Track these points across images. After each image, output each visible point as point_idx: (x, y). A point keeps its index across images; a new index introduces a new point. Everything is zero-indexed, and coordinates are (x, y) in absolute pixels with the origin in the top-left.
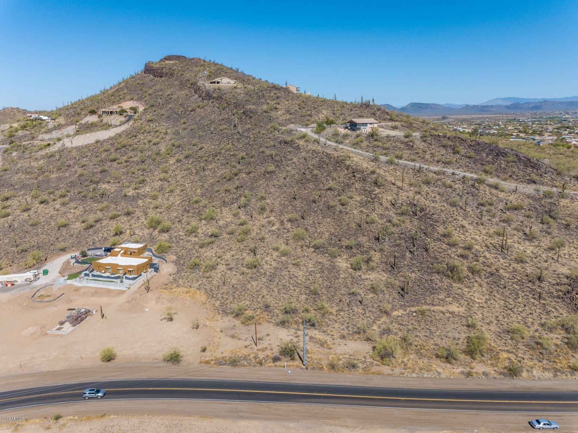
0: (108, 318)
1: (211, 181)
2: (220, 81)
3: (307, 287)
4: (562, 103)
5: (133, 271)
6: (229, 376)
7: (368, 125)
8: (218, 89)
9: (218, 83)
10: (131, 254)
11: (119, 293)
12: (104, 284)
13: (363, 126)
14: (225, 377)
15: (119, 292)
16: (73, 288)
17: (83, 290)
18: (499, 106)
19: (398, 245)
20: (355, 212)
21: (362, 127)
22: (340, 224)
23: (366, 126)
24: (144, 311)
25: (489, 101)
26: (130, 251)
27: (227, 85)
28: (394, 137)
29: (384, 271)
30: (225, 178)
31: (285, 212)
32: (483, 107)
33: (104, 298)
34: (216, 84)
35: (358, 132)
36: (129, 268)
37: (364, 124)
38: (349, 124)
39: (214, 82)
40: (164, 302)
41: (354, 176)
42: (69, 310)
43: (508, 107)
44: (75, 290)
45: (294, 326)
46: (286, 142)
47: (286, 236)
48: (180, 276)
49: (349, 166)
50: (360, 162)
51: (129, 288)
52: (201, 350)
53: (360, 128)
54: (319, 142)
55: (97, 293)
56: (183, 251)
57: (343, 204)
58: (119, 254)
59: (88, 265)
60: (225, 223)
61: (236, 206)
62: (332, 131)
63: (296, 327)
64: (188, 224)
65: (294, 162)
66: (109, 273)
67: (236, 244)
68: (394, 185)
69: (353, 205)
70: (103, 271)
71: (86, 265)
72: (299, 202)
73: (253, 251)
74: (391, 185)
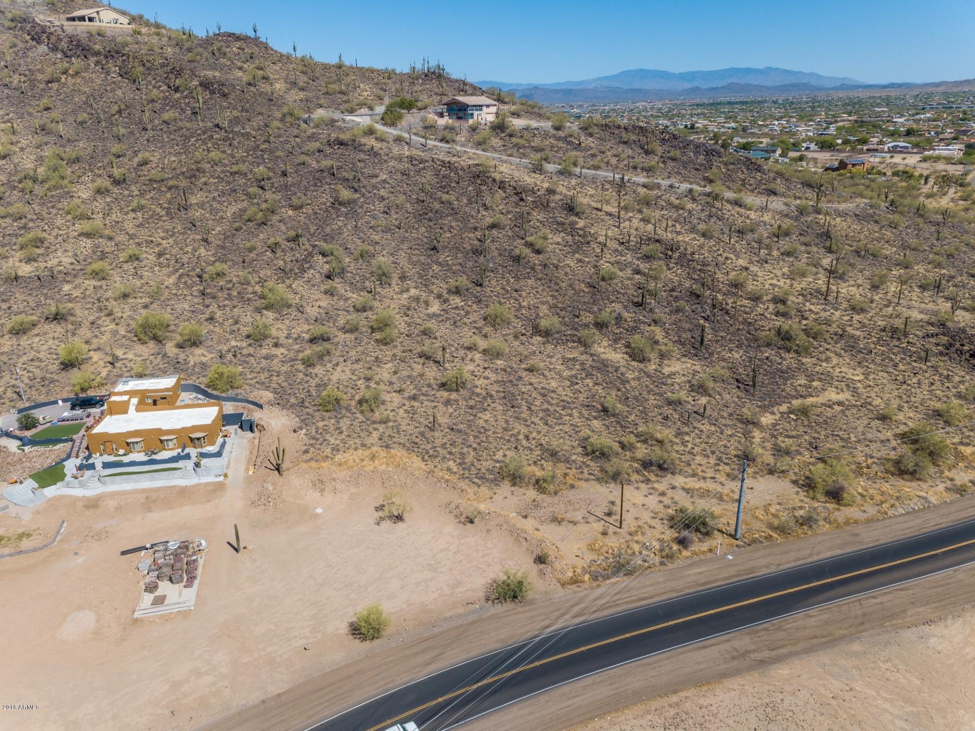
0: (250, 548)
1: (218, 229)
2: (95, 15)
3: (588, 406)
5: (204, 438)
6: (646, 595)
7: (484, 108)
8: (99, 34)
9: (91, 20)
10: (155, 403)
11: (214, 491)
12: (153, 479)
13: (477, 110)
14: (642, 599)
15: (212, 488)
16: (80, 504)
17: (112, 503)
19: (678, 311)
20: (569, 261)
21: (476, 113)
22: (557, 288)
23: (481, 110)
24: (317, 516)
26: (150, 397)
27: (112, 25)
28: (537, 129)
29: (685, 356)
30: (249, 220)
31: (432, 276)
33: (186, 508)
34: (87, 23)
35: (471, 121)
36: (192, 433)
37: (475, 106)
38: (446, 107)
39: (82, 19)
40: (338, 486)
41: (522, 200)
42: (124, 553)
44: (88, 507)
45: (635, 477)
46: (342, 143)
47: (470, 320)
48: (317, 428)
49: (502, 182)
50: (516, 174)
51: (226, 476)
52: (532, 561)
53: (472, 114)
54: (408, 141)
55: (154, 501)
56: (275, 378)
57: (538, 252)
58: (132, 408)
59: (62, 445)
60: (321, 311)
61: (317, 275)
62: (418, 120)
63: (642, 478)
64: (236, 323)
65: (384, 181)
66: (139, 452)
67: (381, 350)
68: (600, 210)
69: (557, 250)
70: (121, 452)
71: (58, 447)
72: (448, 256)
73: (428, 358)
74: (595, 212)
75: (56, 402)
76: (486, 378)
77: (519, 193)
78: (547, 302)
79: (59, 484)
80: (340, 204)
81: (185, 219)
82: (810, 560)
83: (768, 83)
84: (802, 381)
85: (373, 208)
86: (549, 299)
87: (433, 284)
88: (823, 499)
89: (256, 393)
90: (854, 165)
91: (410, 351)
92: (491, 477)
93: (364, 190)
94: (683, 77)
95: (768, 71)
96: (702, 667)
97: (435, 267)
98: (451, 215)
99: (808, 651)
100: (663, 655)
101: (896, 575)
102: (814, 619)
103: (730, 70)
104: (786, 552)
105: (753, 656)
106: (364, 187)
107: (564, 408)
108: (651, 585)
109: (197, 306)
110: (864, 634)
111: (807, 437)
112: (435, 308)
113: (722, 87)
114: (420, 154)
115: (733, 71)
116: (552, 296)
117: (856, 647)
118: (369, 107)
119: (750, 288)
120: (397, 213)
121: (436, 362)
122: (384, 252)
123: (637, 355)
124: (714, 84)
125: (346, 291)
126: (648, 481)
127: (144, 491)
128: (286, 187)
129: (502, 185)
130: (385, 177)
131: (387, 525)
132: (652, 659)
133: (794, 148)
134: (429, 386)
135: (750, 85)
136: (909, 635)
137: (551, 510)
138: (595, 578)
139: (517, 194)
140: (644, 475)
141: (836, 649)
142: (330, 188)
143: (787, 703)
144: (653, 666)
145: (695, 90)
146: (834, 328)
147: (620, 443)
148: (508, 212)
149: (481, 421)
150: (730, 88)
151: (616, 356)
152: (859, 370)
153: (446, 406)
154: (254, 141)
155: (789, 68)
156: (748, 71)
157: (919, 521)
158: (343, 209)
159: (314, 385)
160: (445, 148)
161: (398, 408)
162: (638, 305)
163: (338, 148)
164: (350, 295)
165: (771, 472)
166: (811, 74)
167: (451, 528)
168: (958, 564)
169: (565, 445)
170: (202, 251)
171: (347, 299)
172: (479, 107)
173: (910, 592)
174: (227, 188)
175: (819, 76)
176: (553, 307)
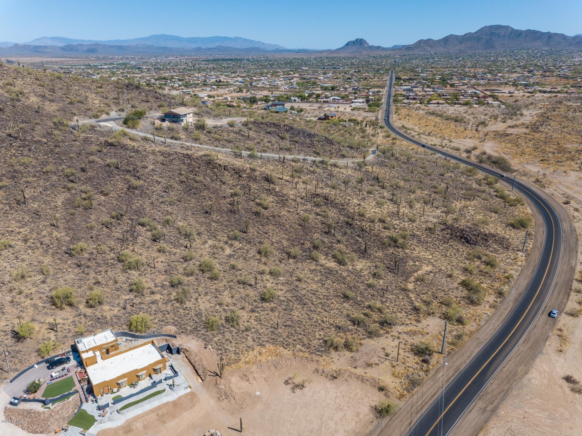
3: (337, 296)
4: (112, 47)
6: (433, 394)
7: (188, 115)
10: (108, 351)
11: (192, 399)
12: (150, 402)
13: (184, 117)
14: (433, 396)
15: (190, 397)
16: (121, 432)
17: (139, 425)
18: (53, 47)
19: (345, 234)
20: (283, 212)
21: (184, 119)
22: (285, 228)
25: (35, 40)
26: (105, 348)
29: (360, 258)
31: (215, 230)
32: (36, 47)
33: (185, 414)
35: (183, 124)
38: (164, 115)
40: (255, 376)
41: (240, 176)
43: (63, 48)
44: (126, 432)
45: (382, 332)
46: (111, 145)
47: (252, 255)
48: (216, 343)
49: (225, 166)
50: (229, 160)
51: (190, 387)
52: (377, 391)
53: (182, 120)
54: (153, 140)
55: (163, 416)
56: (167, 316)
57: (266, 208)
58: (99, 359)
59: (73, 397)
60: (165, 264)
61: (147, 240)
62: (148, 124)
63: (385, 331)
64: (116, 282)
65: (153, 170)
66: (125, 387)
67: (215, 284)
68: (282, 179)
69: (274, 206)
70: (115, 390)
71: (71, 399)
72: (217, 216)
73: (244, 283)
74: (279, 180)
75: (33, 366)
76: (281, 290)
77: (238, 172)
78: (284, 238)
79: (96, 423)
80: (134, 188)
81: (28, 210)
82: (473, 356)
83: (238, 46)
84: (411, 263)
85: (155, 189)
86: (284, 235)
87: (217, 235)
88: (456, 324)
89: (165, 328)
90: (332, 117)
91: (232, 281)
92: (323, 349)
93: (144, 178)
94: (189, 40)
95: (236, 39)
96: (476, 421)
97: (214, 224)
98: (205, 189)
99: (503, 399)
100: (460, 421)
101: (503, 354)
102: (494, 385)
103: (216, 37)
104: (463, 355)
105: (488, 409)
106: (142, 175)
107: (328, 300)
108: (431, 387)
109: (80, 275)
110: (513, 385)
111: (430, 293)
112: (228, 251)
113: (214, 48)
114: (165, 149)
115: (218, 38)
116: (285, 233)
117: (515, 393)
118: (106, 113)
119: (367, 216)
120: (173, 191)
121: (250, 285)
122: (179, 218)
123: (341, 262)
124: (210, 46)
125: (171, 248)
126: (388, 332)
127: (152, 411)
128: (90, 179)
129: (225, 168)
130: (152, 167)
131: (298, 391)
132: (457, 425)
133: (287, 100)
134: (255, 301)
135: (229, 48)
136: (525, 380)
137: (363, 360)
138: (409, 392)
139: (236, 173)
140: (384, 330)
141: (510, 396)
142: (120, 178)
143: (513, 426)
144: (461, 426)
145: (199, 49)
146: (409, 233)
147: (364, 314)
148: (237, 185)
149: (295, 317)
150: (218, 48)
151: (332, 264)
152: (428, 253)
153: (273, 312)
154: (47, 147)
155: (247, 38)
156: (226, 39)
157: (492, 326)
158: (137, 192)
159: (193, 315)
160: (178, 144)
161: (249, 319)
162: (326, 233)
163: (110, 148)
164: (175, 250)
165: (429, 314)
166: (259, 42)
167: (329, 384)
168: (517, 343)
169: (342, 321)
170: (55, 233)
171: (175, 254)
172: (185, 115)
173: (512, 361)
174: (48, 184)
175: (263, 44)
176: (288, 240)
